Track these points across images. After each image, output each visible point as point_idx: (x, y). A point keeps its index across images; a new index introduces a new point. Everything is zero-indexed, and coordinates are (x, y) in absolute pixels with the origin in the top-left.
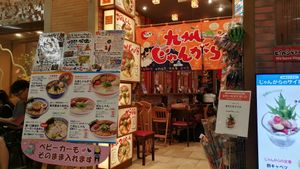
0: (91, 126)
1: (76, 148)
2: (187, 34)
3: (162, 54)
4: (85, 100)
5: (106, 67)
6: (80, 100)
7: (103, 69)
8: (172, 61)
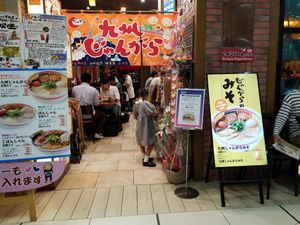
0: (34, 139)
1: (16, 169)
2: (124, 25)
3: (96, 46)
4: (20, 107)
5: (46, 63)
6: (13, 107)
7: (42, 66)
8: (109, 55)
